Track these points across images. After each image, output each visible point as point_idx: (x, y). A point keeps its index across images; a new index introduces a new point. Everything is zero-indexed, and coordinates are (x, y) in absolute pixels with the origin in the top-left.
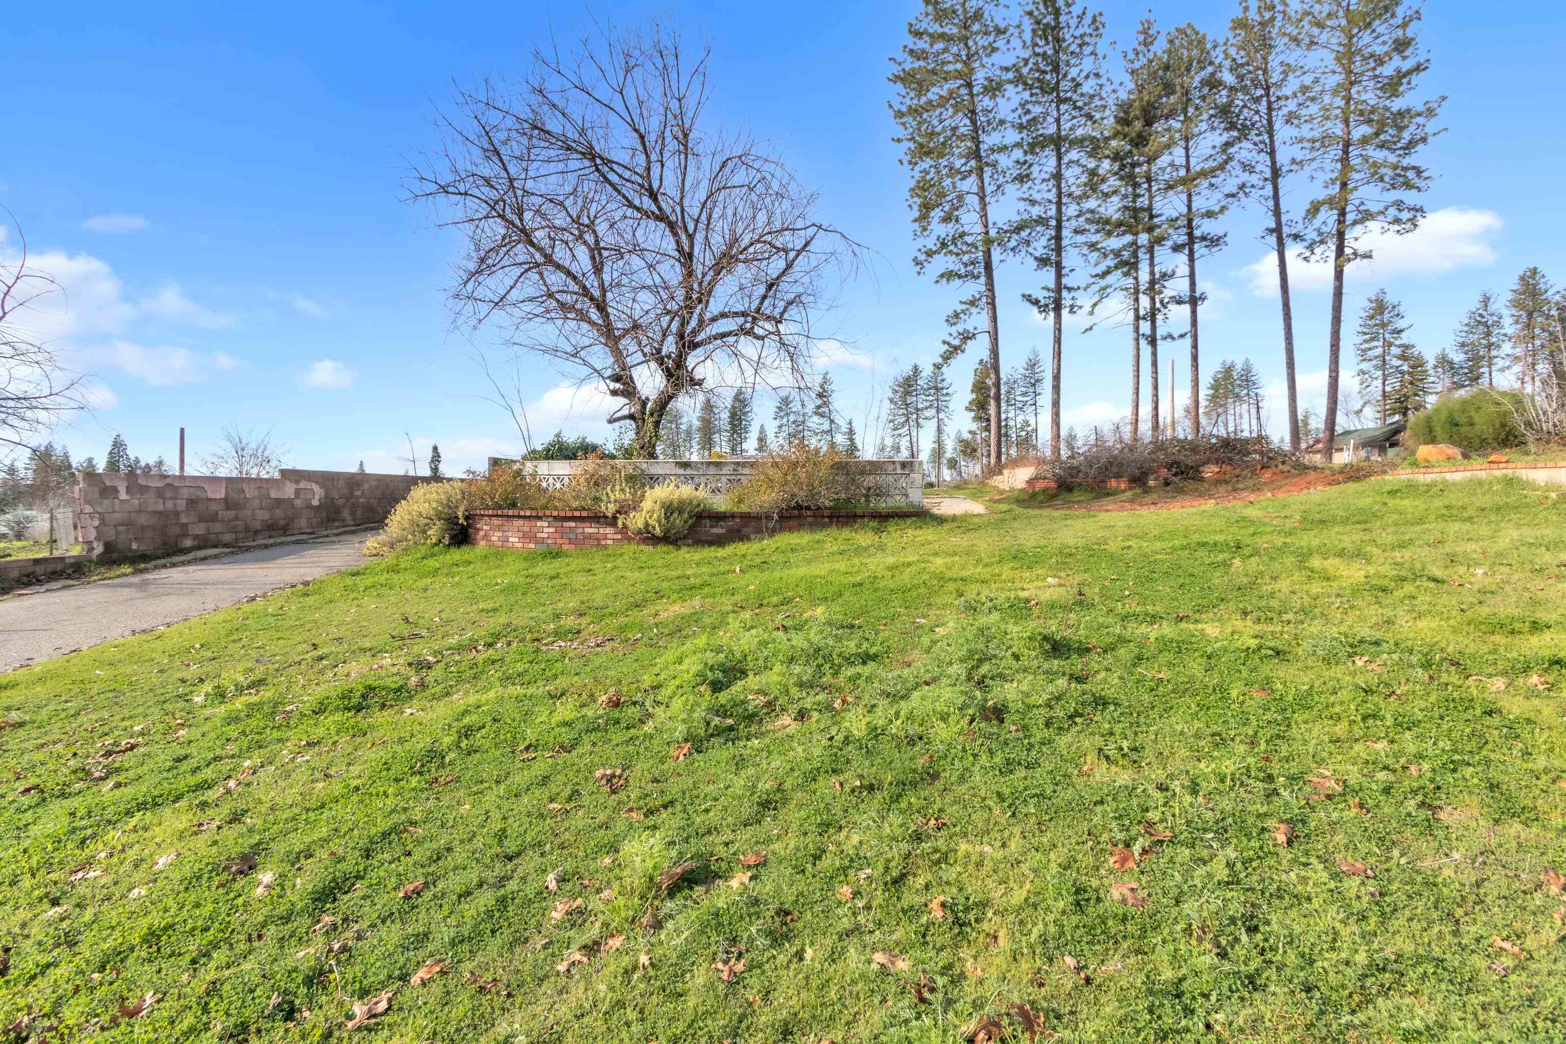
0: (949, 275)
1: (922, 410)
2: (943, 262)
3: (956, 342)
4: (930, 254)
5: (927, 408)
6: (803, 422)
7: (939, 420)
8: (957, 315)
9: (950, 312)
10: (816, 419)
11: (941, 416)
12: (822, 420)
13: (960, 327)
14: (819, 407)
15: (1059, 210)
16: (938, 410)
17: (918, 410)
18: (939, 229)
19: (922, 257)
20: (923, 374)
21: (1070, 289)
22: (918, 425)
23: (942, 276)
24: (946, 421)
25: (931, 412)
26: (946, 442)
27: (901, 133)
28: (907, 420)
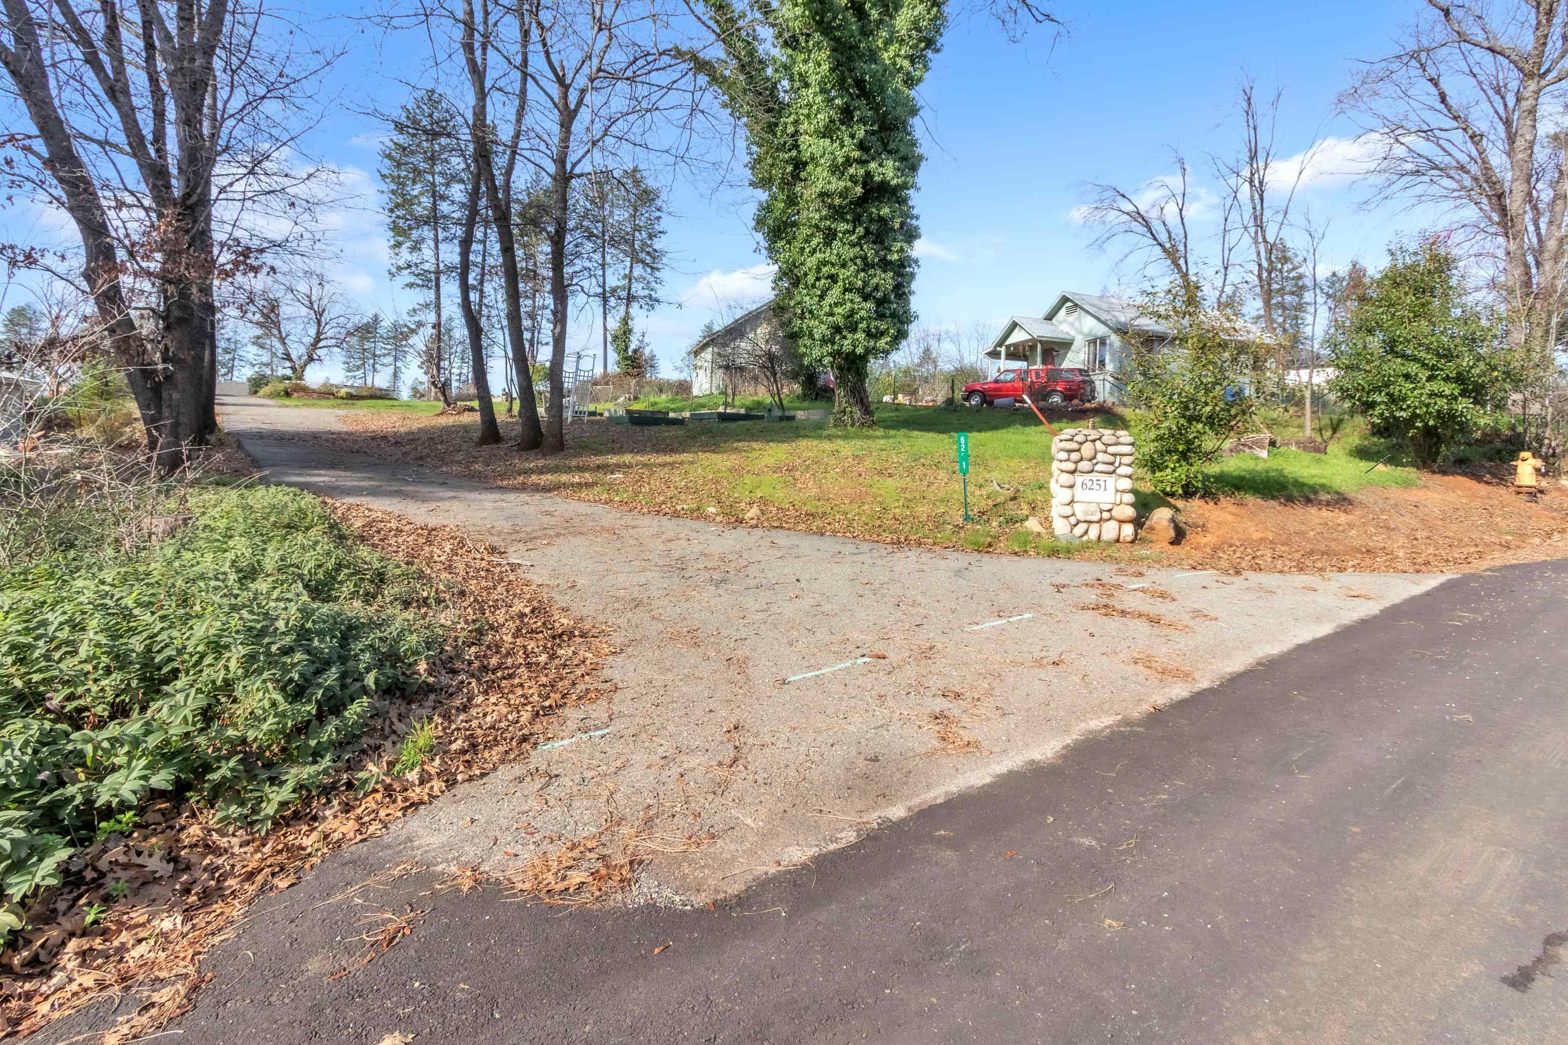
0: (411, 285)
1: (379, 356)
2: (406, 277)
3: (413, 327)
4: (399, 268)
5: (384, 355)
6: (235, 350)
7: (396, 368)
8: (414, 310)
9: (411, 308)
10: (253, 349)
11: (399, 364)
12: (261, 352)
13: (417, 319)
14: (259, 337)
15: (484, 260)
16: (396, 359)
17: (375, 355)
18: (405, 255)
19: (394, 270)
20: (383, 324)
21: (487, 306)
22: (375, 370)
23: (407, 285)
24: (403, 369)
25: (389, 360)
26: (401, 388)
27: (385, 188)
28: (363, 364)
